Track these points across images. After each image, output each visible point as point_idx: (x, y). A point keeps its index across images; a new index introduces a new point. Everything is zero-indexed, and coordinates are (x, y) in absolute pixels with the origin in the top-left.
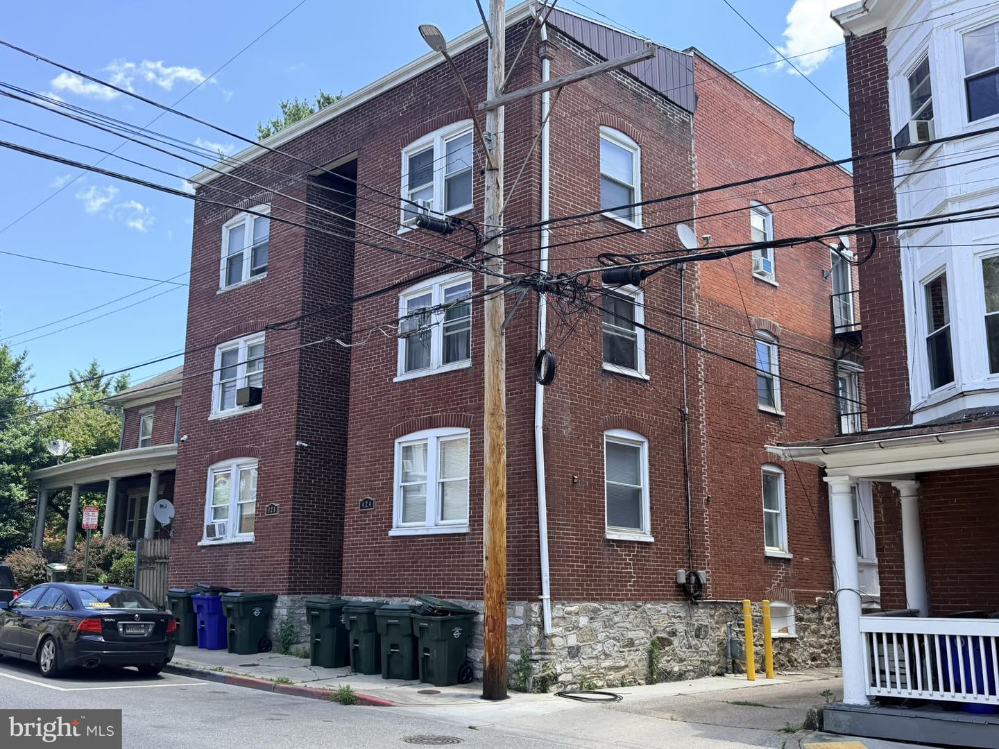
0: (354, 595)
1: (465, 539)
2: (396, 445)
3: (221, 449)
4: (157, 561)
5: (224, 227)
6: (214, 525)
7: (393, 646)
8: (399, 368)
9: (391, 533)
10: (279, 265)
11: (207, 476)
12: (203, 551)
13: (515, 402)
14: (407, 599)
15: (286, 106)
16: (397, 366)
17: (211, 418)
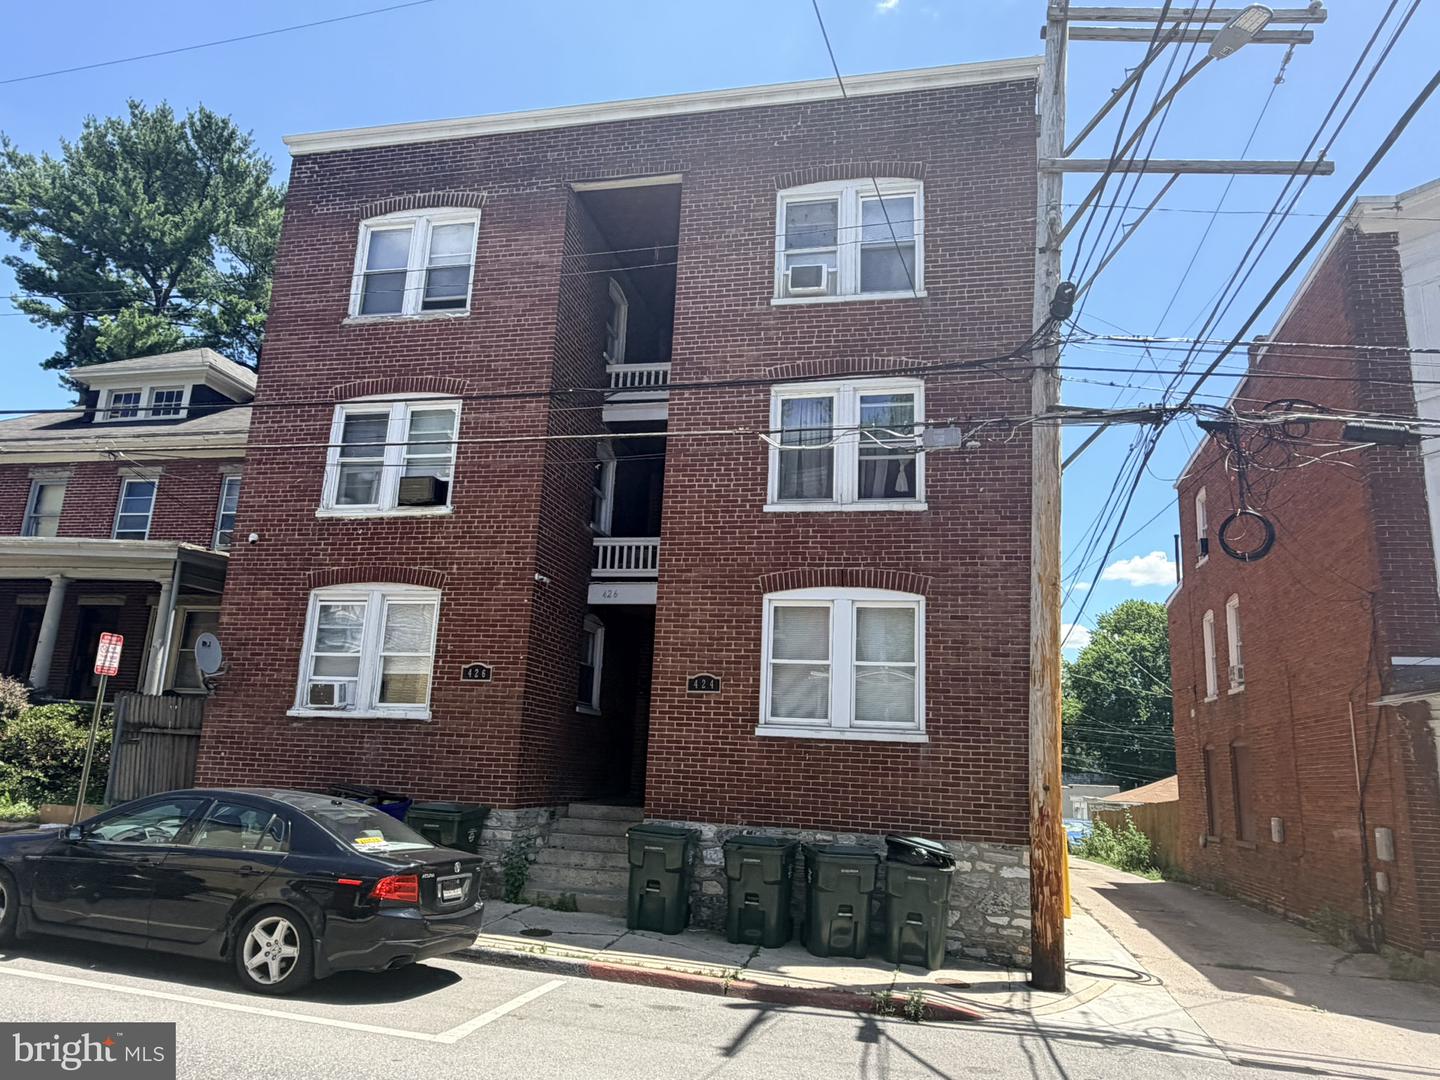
0: (675, 819)
1: (917, 752)
2: (766, 602)
3: (345, 565)
5: (363, 223)
6: (332, 686)
8: (769, 492)
9: (759, 732)
10: (500, 303)
11: (305, 605)
16: (766, 489)
17: (320, 513)
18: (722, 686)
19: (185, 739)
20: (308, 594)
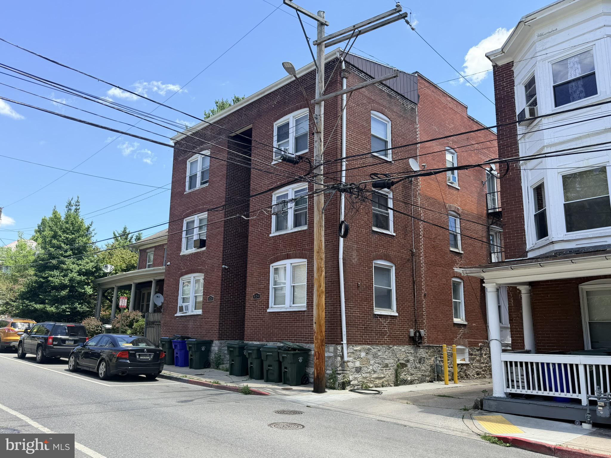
0: (251, 341)
1: (304, 314)
2: (271, 267)
3: (186, 269)
4: (155, 323)
5: (188, 161)
6: (183, 306)
7: (269, 366)
8: (272, 230)
9: (268, 311)
10: (214, 179)
11: (179, 282)
12: (177, 319)
13: (329, 246)
14: (276, 343)
15: (217, 103)
16: (271, 229)
17: (181, 254)
18: (260, 296)
20: (180, 279)
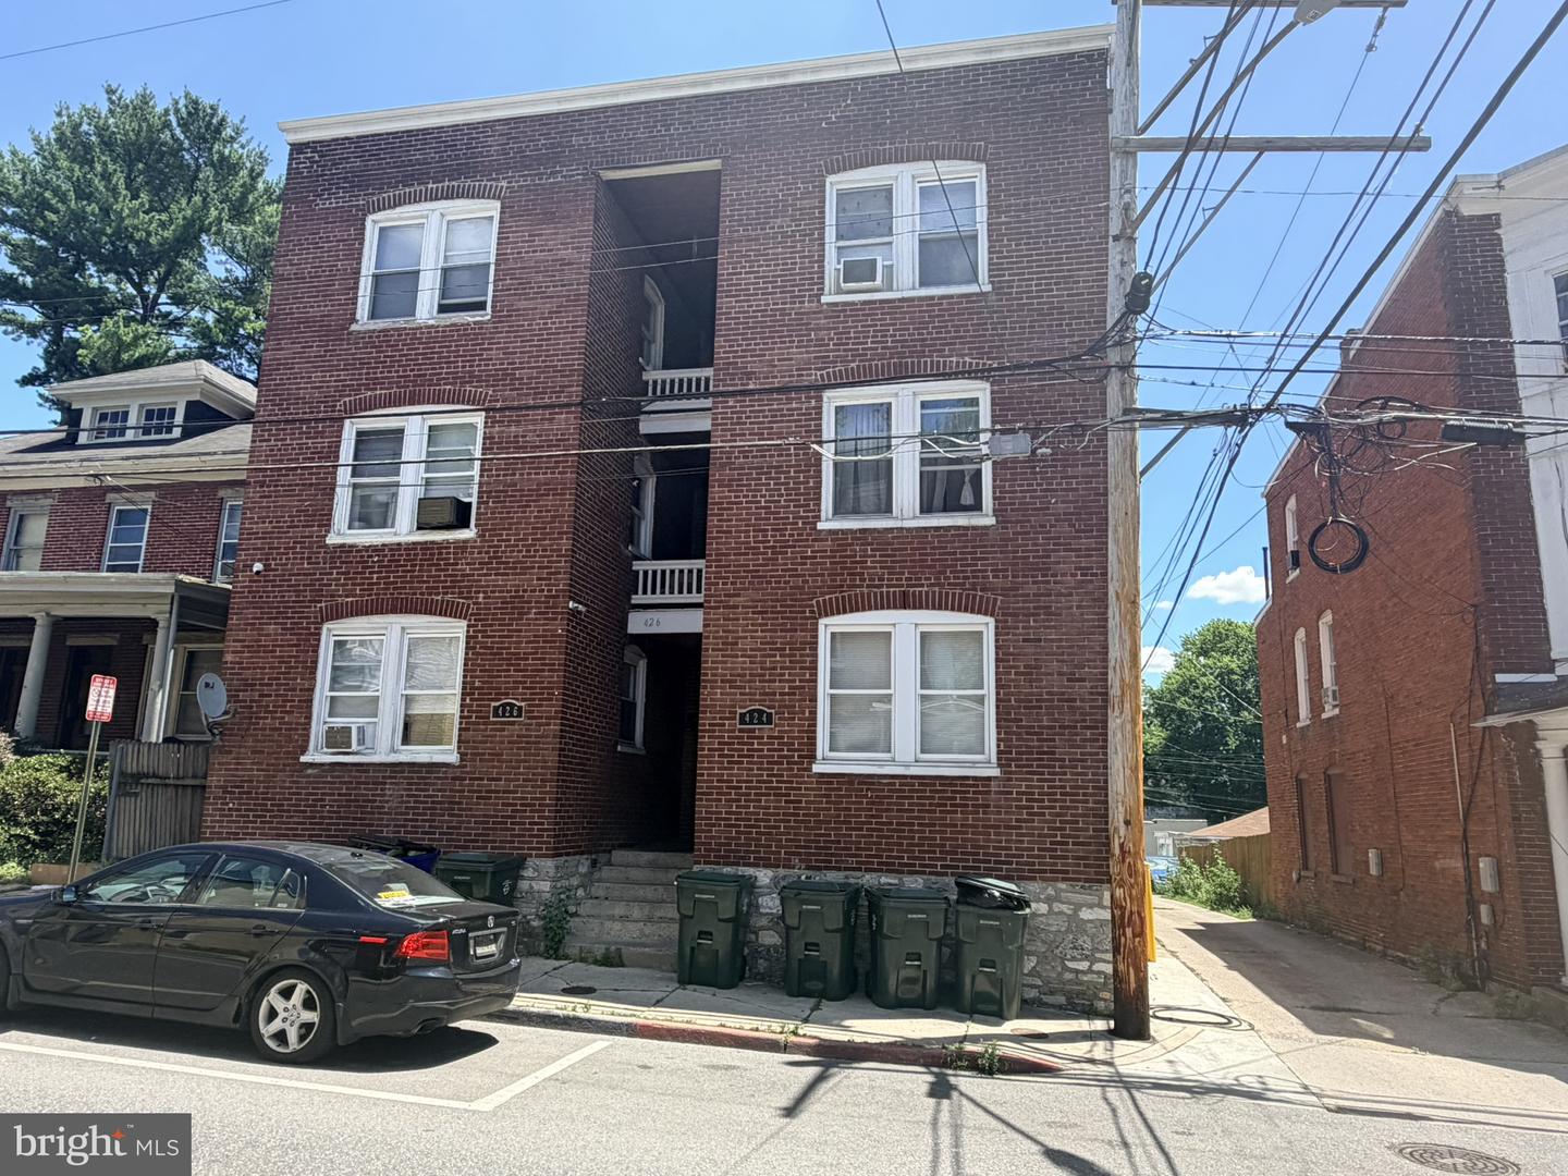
0: (727, 864)
1: (988, 786)
2: (821, 628)
3: (361, 596)
4: (142, 781)
5: (370, 218)
6: (349, 729)
8: (823, 507)
9: (817, 768)
11: (319, 640)
12: (309, 771)
16: (819, 505)
17: (332, 540)
18: (775, 718)
19: (189, 791)
20: (320, 629)
